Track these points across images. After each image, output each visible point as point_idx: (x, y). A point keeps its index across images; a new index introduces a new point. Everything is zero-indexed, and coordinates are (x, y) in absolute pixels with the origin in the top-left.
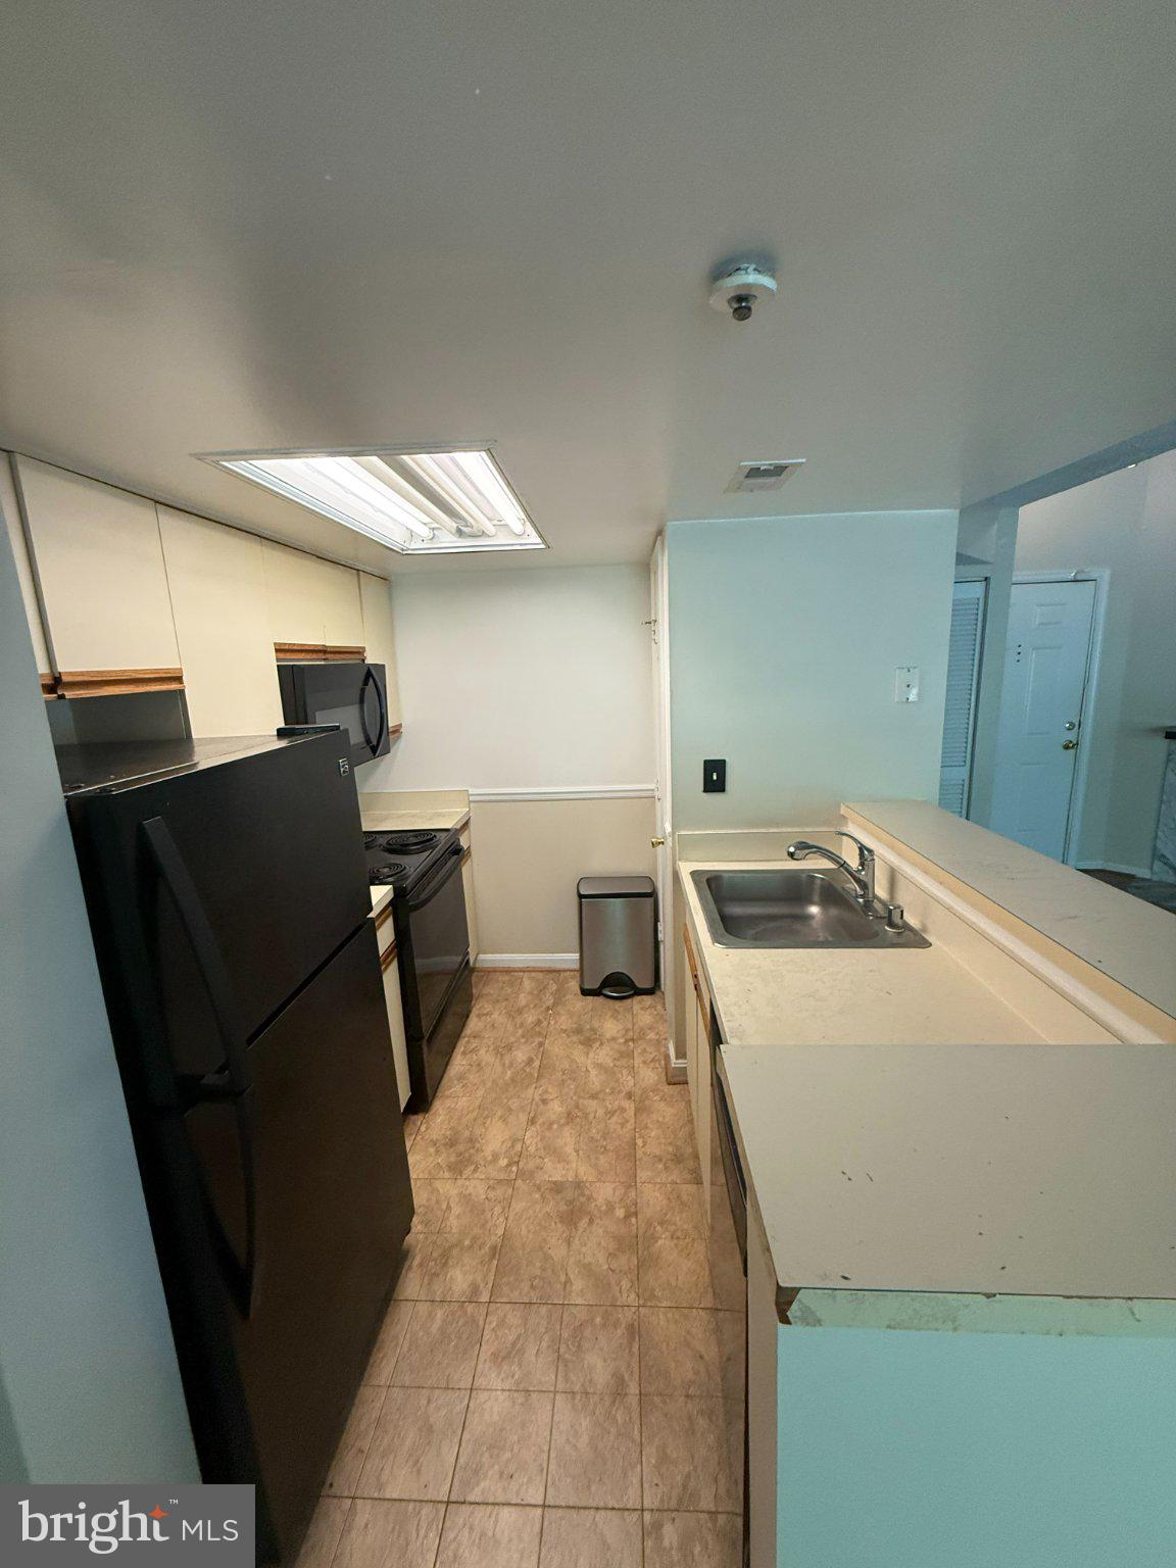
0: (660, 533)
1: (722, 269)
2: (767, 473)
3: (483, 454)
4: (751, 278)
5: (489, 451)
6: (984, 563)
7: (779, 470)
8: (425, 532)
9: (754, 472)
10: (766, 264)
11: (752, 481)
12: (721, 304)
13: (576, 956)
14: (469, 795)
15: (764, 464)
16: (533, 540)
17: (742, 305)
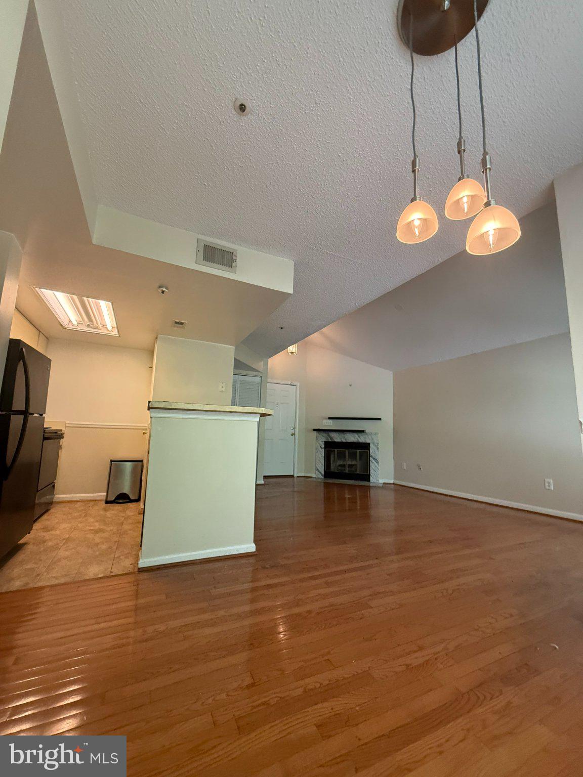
0: (157, 338)
1: (160, 287)
2: (179, 323)
3: (110, 303)
4: (164, 289)
5: (112, 303)
6: (259, 372)
7: (182, 324)
8: (75, 323)
9: (176, 323)
10: (167, 289)
11: (176, 325)
12: (160, 290)
13: (105, 494)
14: (66, 424)
15: (178, 321)
16: (115, 333)
17: (163, 292)
